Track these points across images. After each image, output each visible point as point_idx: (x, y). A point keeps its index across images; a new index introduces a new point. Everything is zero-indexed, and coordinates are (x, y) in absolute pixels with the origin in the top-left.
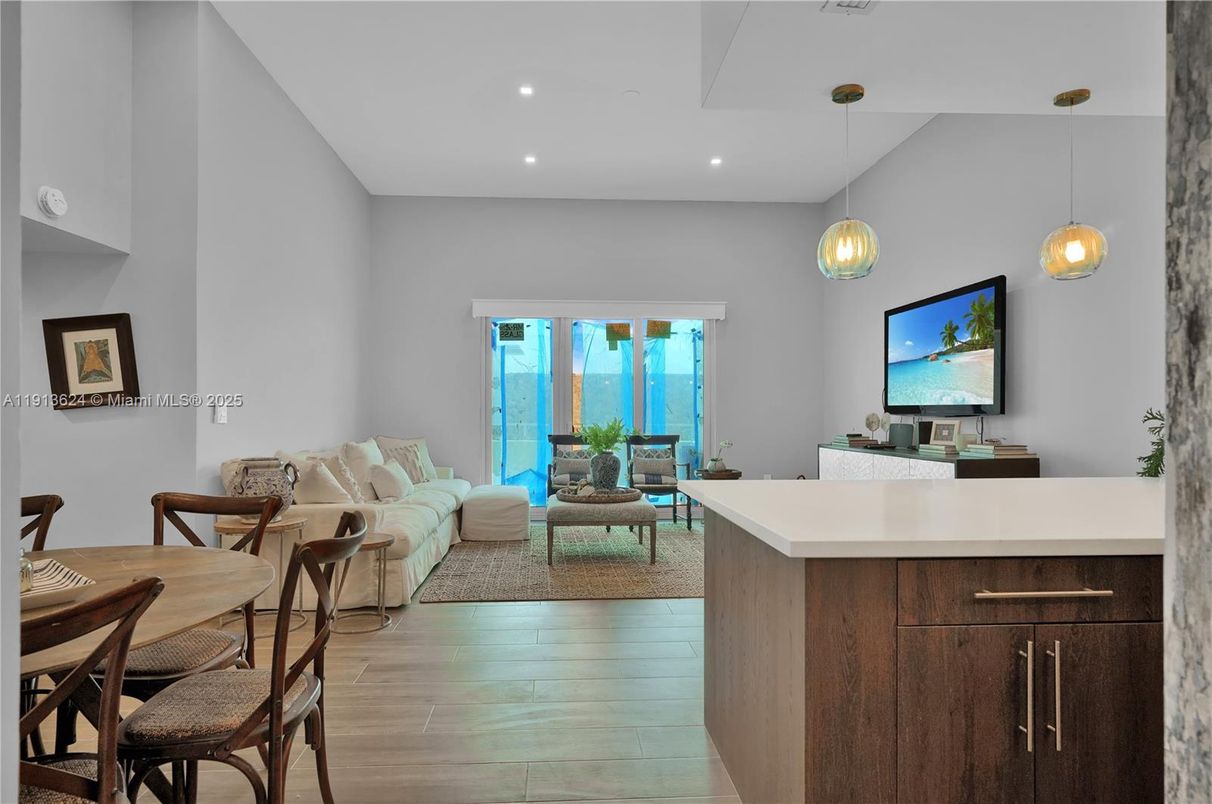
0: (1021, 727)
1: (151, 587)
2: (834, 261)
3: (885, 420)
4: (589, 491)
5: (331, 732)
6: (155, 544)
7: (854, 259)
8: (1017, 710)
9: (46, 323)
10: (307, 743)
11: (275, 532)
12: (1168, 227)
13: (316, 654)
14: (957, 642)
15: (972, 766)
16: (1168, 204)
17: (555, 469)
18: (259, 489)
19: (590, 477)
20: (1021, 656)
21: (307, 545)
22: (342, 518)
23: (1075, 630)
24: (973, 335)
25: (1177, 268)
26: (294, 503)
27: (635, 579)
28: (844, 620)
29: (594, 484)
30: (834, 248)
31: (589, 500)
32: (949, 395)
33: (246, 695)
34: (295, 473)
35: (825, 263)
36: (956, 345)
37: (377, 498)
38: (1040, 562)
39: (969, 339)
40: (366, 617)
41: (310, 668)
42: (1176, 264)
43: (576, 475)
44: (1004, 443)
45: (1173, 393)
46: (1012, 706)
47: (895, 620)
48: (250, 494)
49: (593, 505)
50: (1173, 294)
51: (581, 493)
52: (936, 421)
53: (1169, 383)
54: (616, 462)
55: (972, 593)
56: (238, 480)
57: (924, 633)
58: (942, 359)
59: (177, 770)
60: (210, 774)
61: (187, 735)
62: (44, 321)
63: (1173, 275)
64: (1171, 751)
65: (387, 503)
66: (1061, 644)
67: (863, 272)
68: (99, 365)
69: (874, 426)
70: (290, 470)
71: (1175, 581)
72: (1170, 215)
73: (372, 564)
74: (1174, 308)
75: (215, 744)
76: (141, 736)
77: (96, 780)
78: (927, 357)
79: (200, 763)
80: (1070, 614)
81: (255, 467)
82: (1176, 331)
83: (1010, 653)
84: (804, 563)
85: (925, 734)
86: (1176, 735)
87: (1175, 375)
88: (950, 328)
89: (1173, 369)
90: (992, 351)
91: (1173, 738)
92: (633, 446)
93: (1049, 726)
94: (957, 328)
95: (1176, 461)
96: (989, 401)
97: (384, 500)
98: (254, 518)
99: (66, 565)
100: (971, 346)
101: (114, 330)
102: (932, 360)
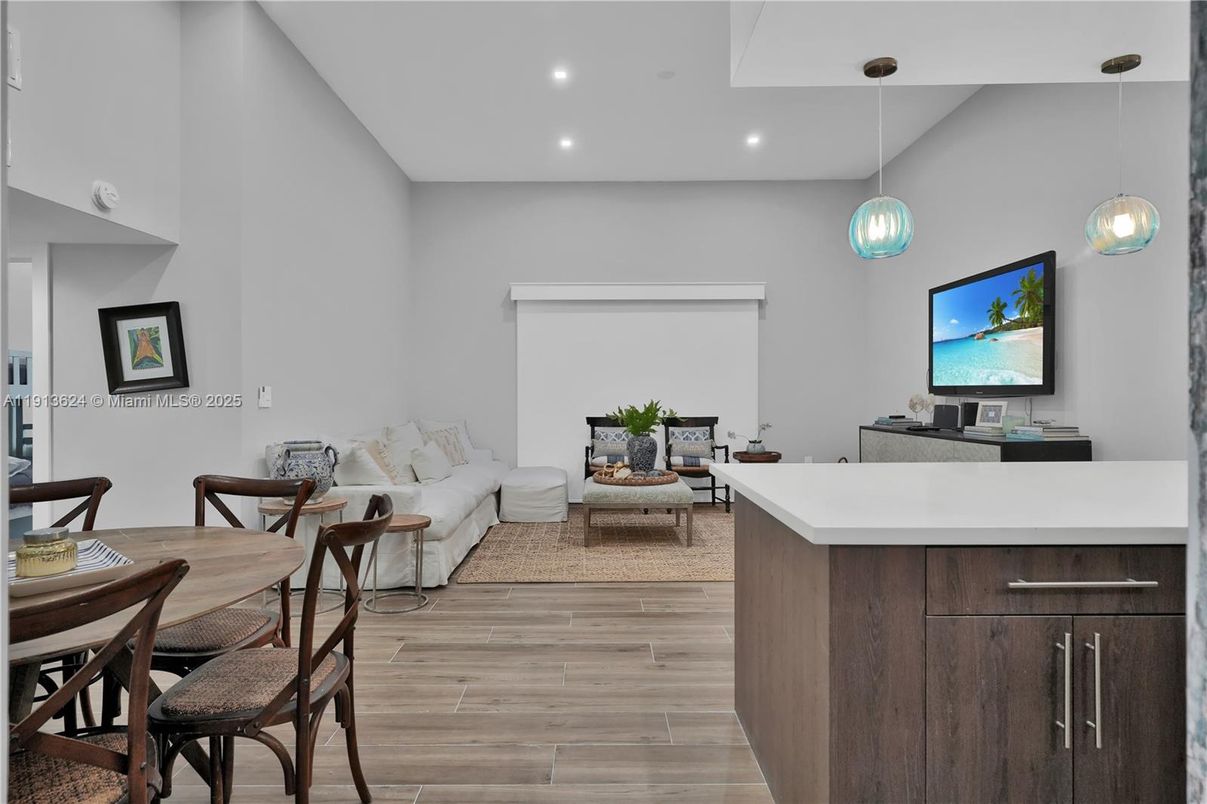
0: (1058, 723)
1: (176, 569)
2: (866, 240)
3: (929, 401)
4: (625, 473)
5: (360, 709)
6: (197, 524)
7: (887, 238)
8: (1054, 703)
9: (102, 312)
10: (337, 721)
11: (315, 513)
12: (1191, 200)
13: (345, 633)
14: (989, 633)
15: (1005, 762)
16: (1191, 175)
17: (592, 451)
18: (300, 471)
19: (626, 460)
20: (1058, 648)
21: (331, 528)
22: (371, 501)
23: (1117, 622)
24: (1022, 312)
25: (1200, 244)
26: (335, 485)
27: (671, 561)
28: (870, 608)
29: (632, 467)
30: (865, 227)
31: (625, 483)
32: (996, 374)
33: (277, 673)
34: (335, 455)
35: (856, 242)
36: (1004, 323)
37: (417, 480)
38: (1079, 550)
39: (1018, 316)
40: (401, 598)
41: (340, 648)
42: (1200, 239)
43: (614, 458)
44: (1053, 424)
45: (1196, 377)
46: (1049, 700)
47: (923, 607)
48: (292, 475)
49: (628, 487)
50: (1196, 271)
51: (617, 475)
52: (982, 403)
53: (1191, 367)
54: (654, 444)
55: (1005, 583)
56: (280, 462)
57: (954, 623)
58: (989, 338)
59: (213, 744)
60: (245, 749)
61: (218, 711)
62: (100, 310)
63: (1196, 250)
64: (1194, 758)
65: (427, 484)
66: (1101, 638)
67: (896, 250)
68: (150, 352)
69: (918, 407)
70: (331, 452)
71: (1198, 576)
72: (1193, 187)
73: (410, 545)
74: (1197, 286)
75: (244, 721)
76: (175, 712)
77: (126, 753)
78: (973, 336)
79: (236, 739)
80: (1111, 604)
81: (297, 450)
82: (1199, 311)
83: (1047, 644)
84: (828, 550)
85: (955, 729)
86: (1198, 741)
87: (1198, 358)
88: (998, 304)
89: (1197, 351)
90: (1041, 329)
91: (1196, 744)
92: (671, 429)
93: (1089, 722)
94: (1005, 305)
95: (1200, 448)
96: (1039, 381)
97: (423, 482)
98: (289, 500)
99: (109, 546)
100: (1020, 324)
101: (164, 318)
102: (978, 339)
